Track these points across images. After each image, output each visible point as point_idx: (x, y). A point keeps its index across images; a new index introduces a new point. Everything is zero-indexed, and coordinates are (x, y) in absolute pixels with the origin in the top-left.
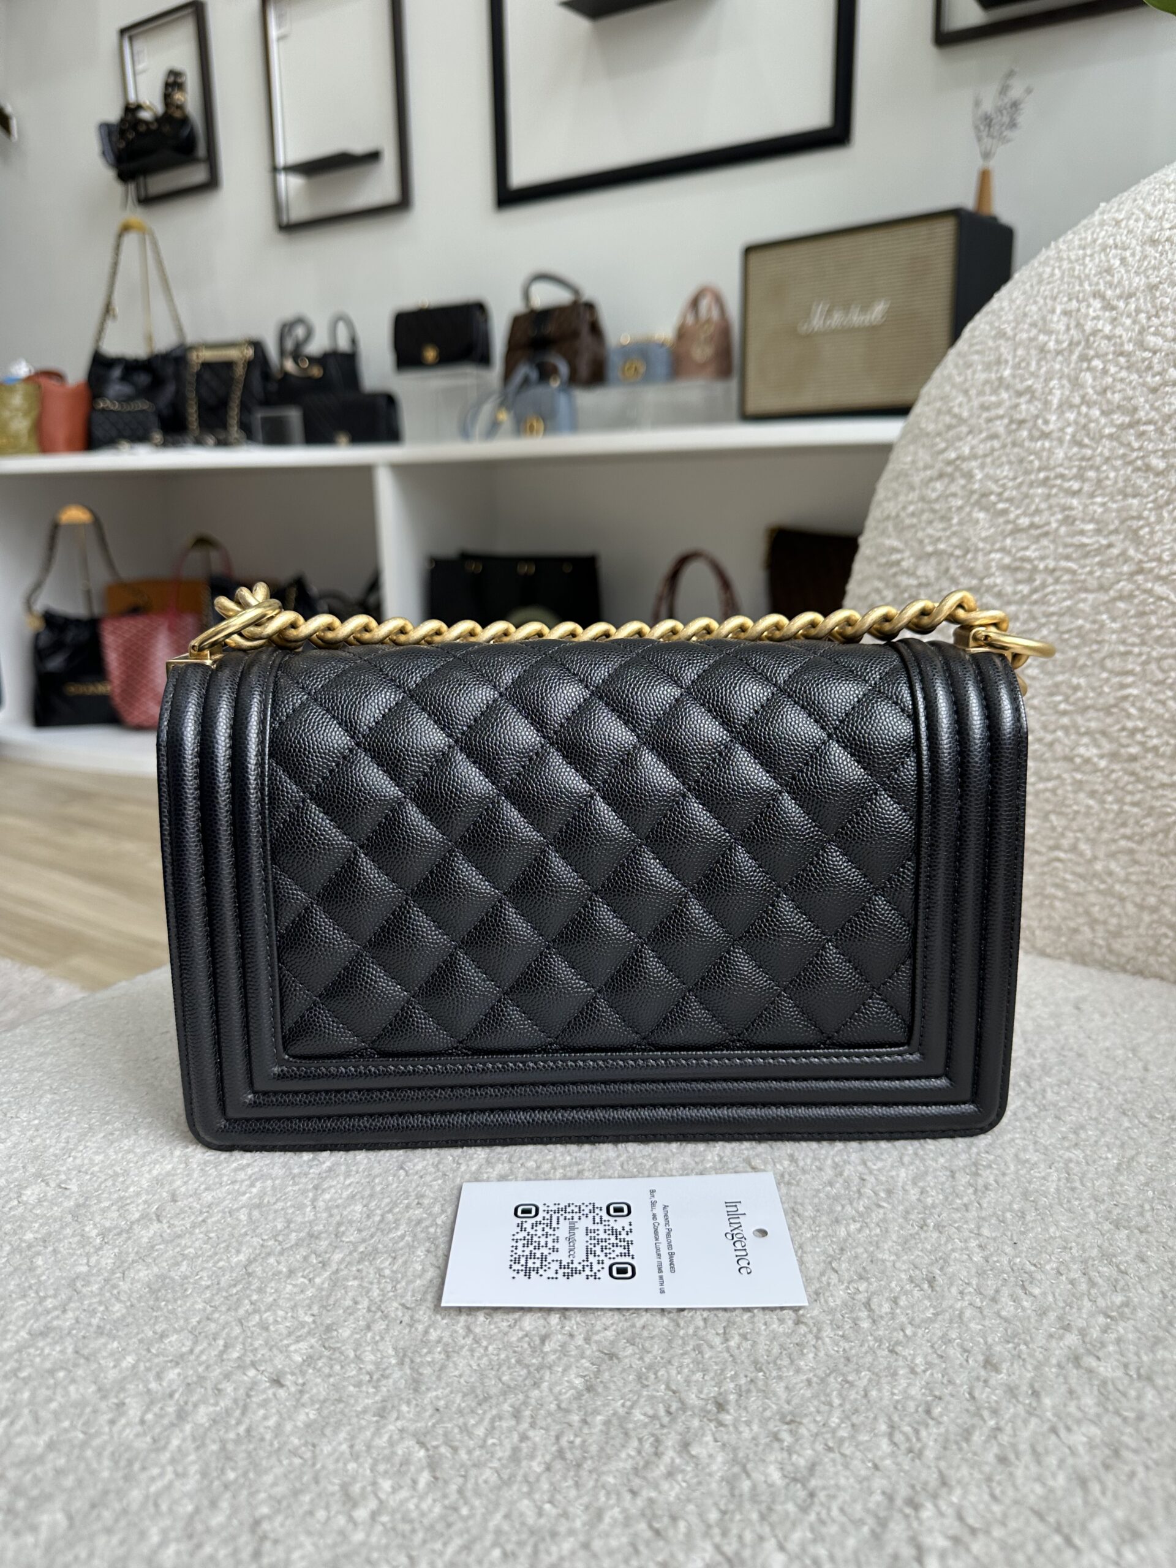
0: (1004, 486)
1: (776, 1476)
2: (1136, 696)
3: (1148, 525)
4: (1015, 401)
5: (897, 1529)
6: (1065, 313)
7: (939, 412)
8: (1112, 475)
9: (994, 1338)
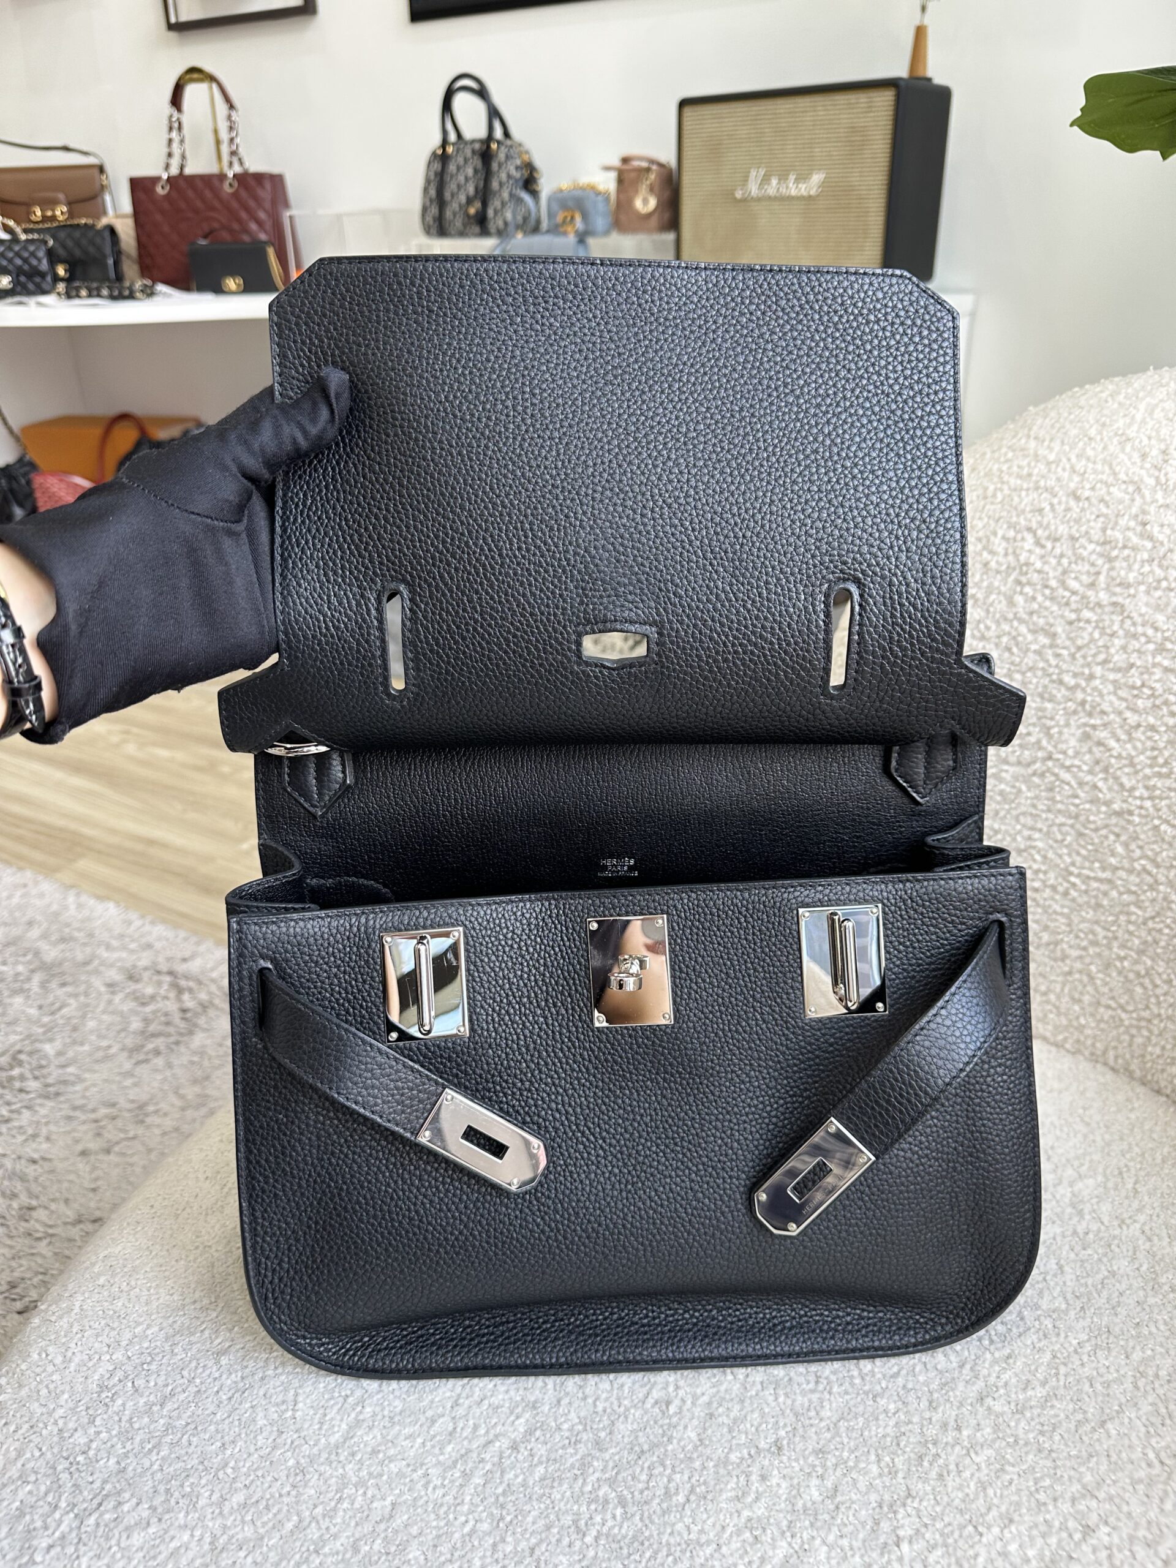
1: (815, 1494)
3: (1058, 725)
5: (885, 1526)
9: (934, 1386)
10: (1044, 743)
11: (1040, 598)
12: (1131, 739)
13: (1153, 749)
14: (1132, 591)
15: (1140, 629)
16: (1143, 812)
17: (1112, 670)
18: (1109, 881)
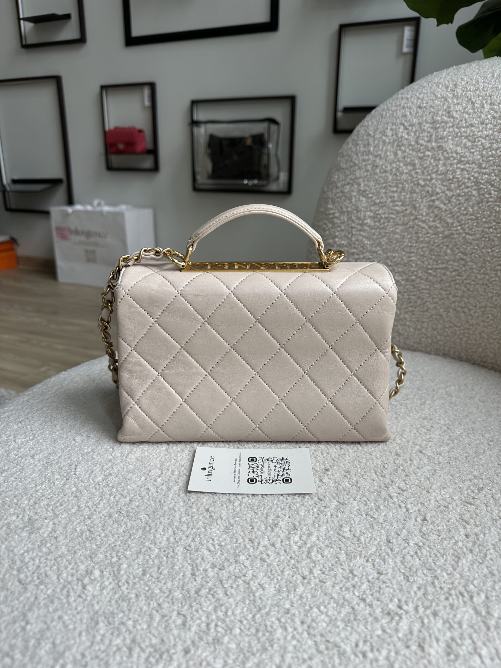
0: (371, 189)
2: (414, 260)
4: (374, 159)
6: (392, 129)
7: (347, 161)
8: (407, 186)
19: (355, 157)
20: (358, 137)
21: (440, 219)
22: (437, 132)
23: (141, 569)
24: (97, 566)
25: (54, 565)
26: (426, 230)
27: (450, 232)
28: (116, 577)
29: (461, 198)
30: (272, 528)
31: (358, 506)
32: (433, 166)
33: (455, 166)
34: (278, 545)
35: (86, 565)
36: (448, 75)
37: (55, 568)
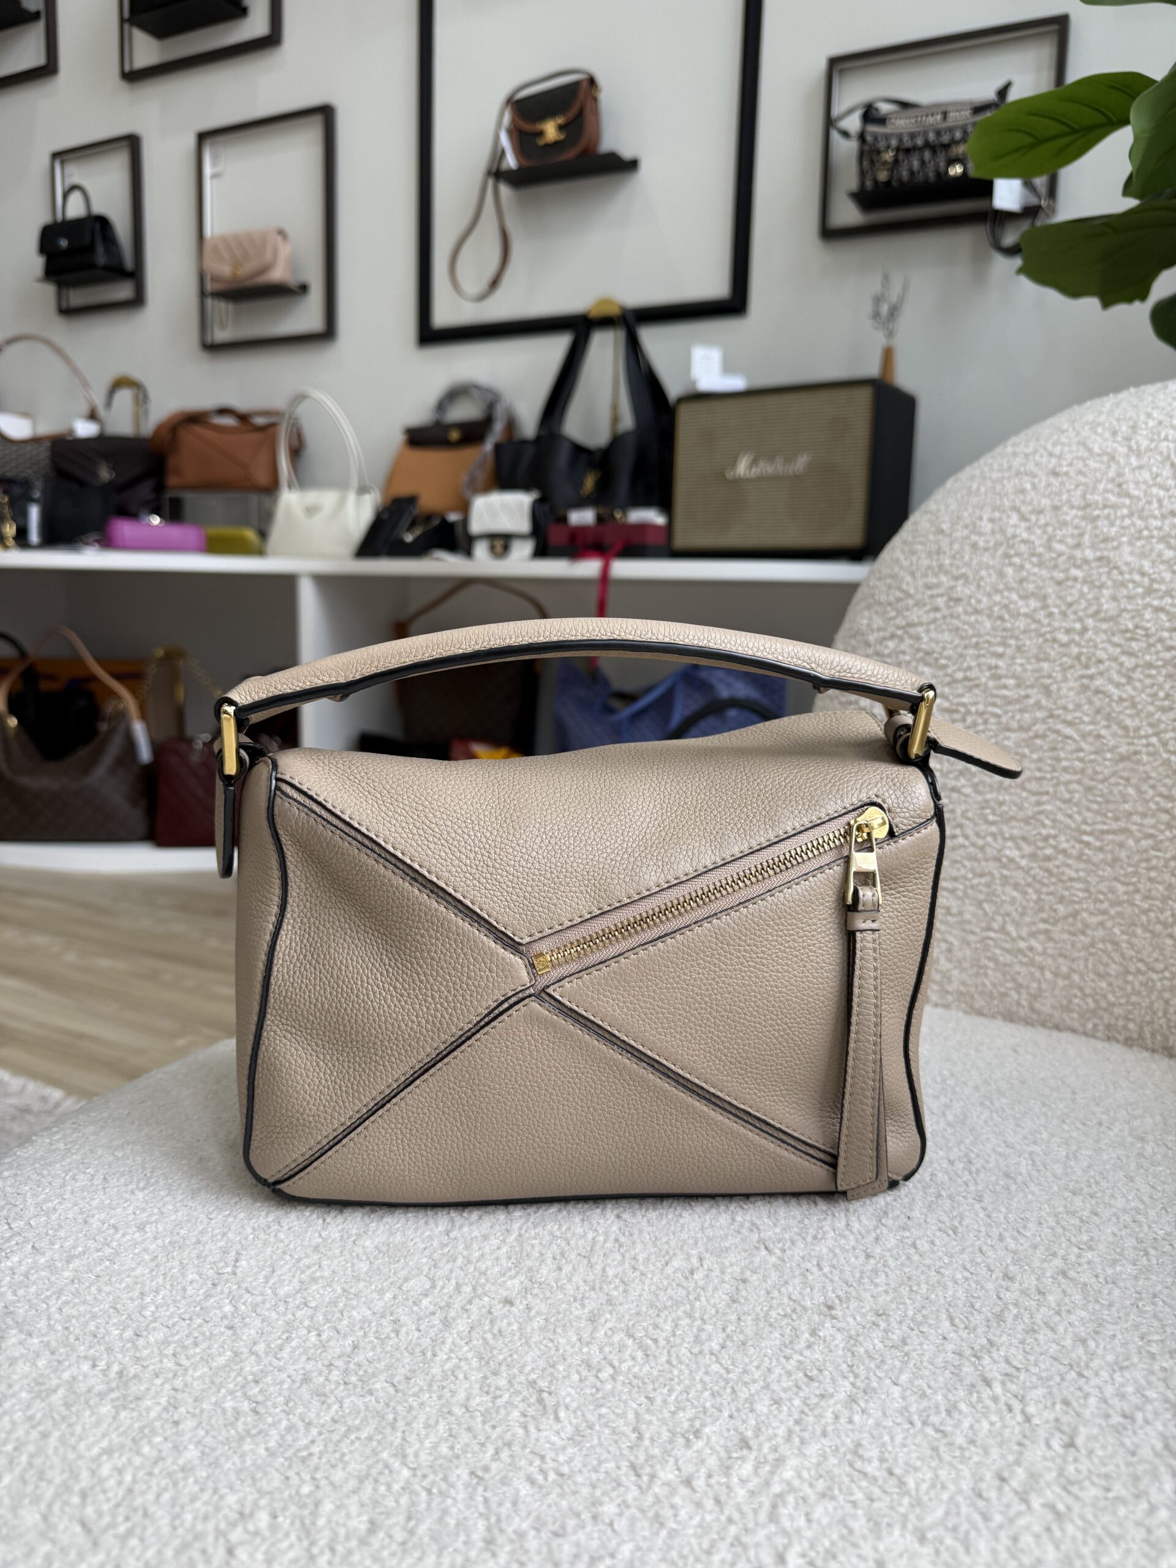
0: (944, 648)
2: (1051, 812)
3: (1056, 682)
4: (952, 583)
6: (992, 520)
7: (890, 587)
8: (1028, 643)
10: (1044, 702)
11: (1028, 566)
12: (1130, 679)
13: (1152, 686)
14: (1115, 543)
15: (1127, 576)
16: (1151, 749)
17: (1104, 620)
18: (1124, 831)
19: (908, 578)
20: (914, 537)
21: (1108, 718)
22: (1096, 527)
23: (365, 1518)
24: (263, 1502)
25: (165, 1489)
26: (1075, 741)
27: (1132, 748)
28: (307, 1532)
29: (1154, 672)
30: (688, 1440)
31: (904, 1398)
32: (1088, 601)
33: (1140, 602)
34: (700, 1483)
35: (241, 1495)
36: (1117, 405)
37: (166, 1496)
